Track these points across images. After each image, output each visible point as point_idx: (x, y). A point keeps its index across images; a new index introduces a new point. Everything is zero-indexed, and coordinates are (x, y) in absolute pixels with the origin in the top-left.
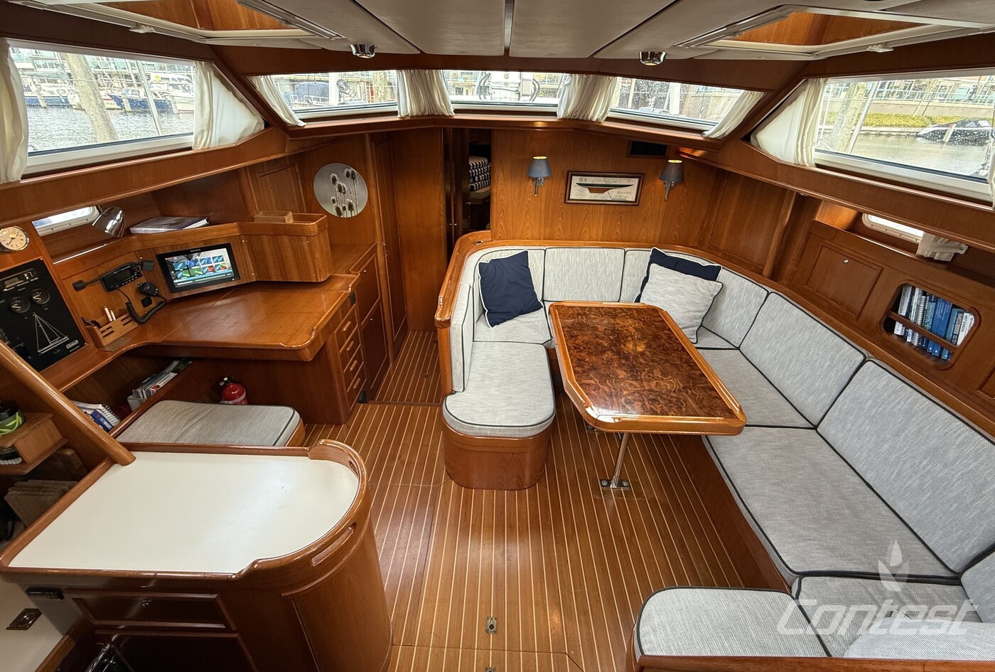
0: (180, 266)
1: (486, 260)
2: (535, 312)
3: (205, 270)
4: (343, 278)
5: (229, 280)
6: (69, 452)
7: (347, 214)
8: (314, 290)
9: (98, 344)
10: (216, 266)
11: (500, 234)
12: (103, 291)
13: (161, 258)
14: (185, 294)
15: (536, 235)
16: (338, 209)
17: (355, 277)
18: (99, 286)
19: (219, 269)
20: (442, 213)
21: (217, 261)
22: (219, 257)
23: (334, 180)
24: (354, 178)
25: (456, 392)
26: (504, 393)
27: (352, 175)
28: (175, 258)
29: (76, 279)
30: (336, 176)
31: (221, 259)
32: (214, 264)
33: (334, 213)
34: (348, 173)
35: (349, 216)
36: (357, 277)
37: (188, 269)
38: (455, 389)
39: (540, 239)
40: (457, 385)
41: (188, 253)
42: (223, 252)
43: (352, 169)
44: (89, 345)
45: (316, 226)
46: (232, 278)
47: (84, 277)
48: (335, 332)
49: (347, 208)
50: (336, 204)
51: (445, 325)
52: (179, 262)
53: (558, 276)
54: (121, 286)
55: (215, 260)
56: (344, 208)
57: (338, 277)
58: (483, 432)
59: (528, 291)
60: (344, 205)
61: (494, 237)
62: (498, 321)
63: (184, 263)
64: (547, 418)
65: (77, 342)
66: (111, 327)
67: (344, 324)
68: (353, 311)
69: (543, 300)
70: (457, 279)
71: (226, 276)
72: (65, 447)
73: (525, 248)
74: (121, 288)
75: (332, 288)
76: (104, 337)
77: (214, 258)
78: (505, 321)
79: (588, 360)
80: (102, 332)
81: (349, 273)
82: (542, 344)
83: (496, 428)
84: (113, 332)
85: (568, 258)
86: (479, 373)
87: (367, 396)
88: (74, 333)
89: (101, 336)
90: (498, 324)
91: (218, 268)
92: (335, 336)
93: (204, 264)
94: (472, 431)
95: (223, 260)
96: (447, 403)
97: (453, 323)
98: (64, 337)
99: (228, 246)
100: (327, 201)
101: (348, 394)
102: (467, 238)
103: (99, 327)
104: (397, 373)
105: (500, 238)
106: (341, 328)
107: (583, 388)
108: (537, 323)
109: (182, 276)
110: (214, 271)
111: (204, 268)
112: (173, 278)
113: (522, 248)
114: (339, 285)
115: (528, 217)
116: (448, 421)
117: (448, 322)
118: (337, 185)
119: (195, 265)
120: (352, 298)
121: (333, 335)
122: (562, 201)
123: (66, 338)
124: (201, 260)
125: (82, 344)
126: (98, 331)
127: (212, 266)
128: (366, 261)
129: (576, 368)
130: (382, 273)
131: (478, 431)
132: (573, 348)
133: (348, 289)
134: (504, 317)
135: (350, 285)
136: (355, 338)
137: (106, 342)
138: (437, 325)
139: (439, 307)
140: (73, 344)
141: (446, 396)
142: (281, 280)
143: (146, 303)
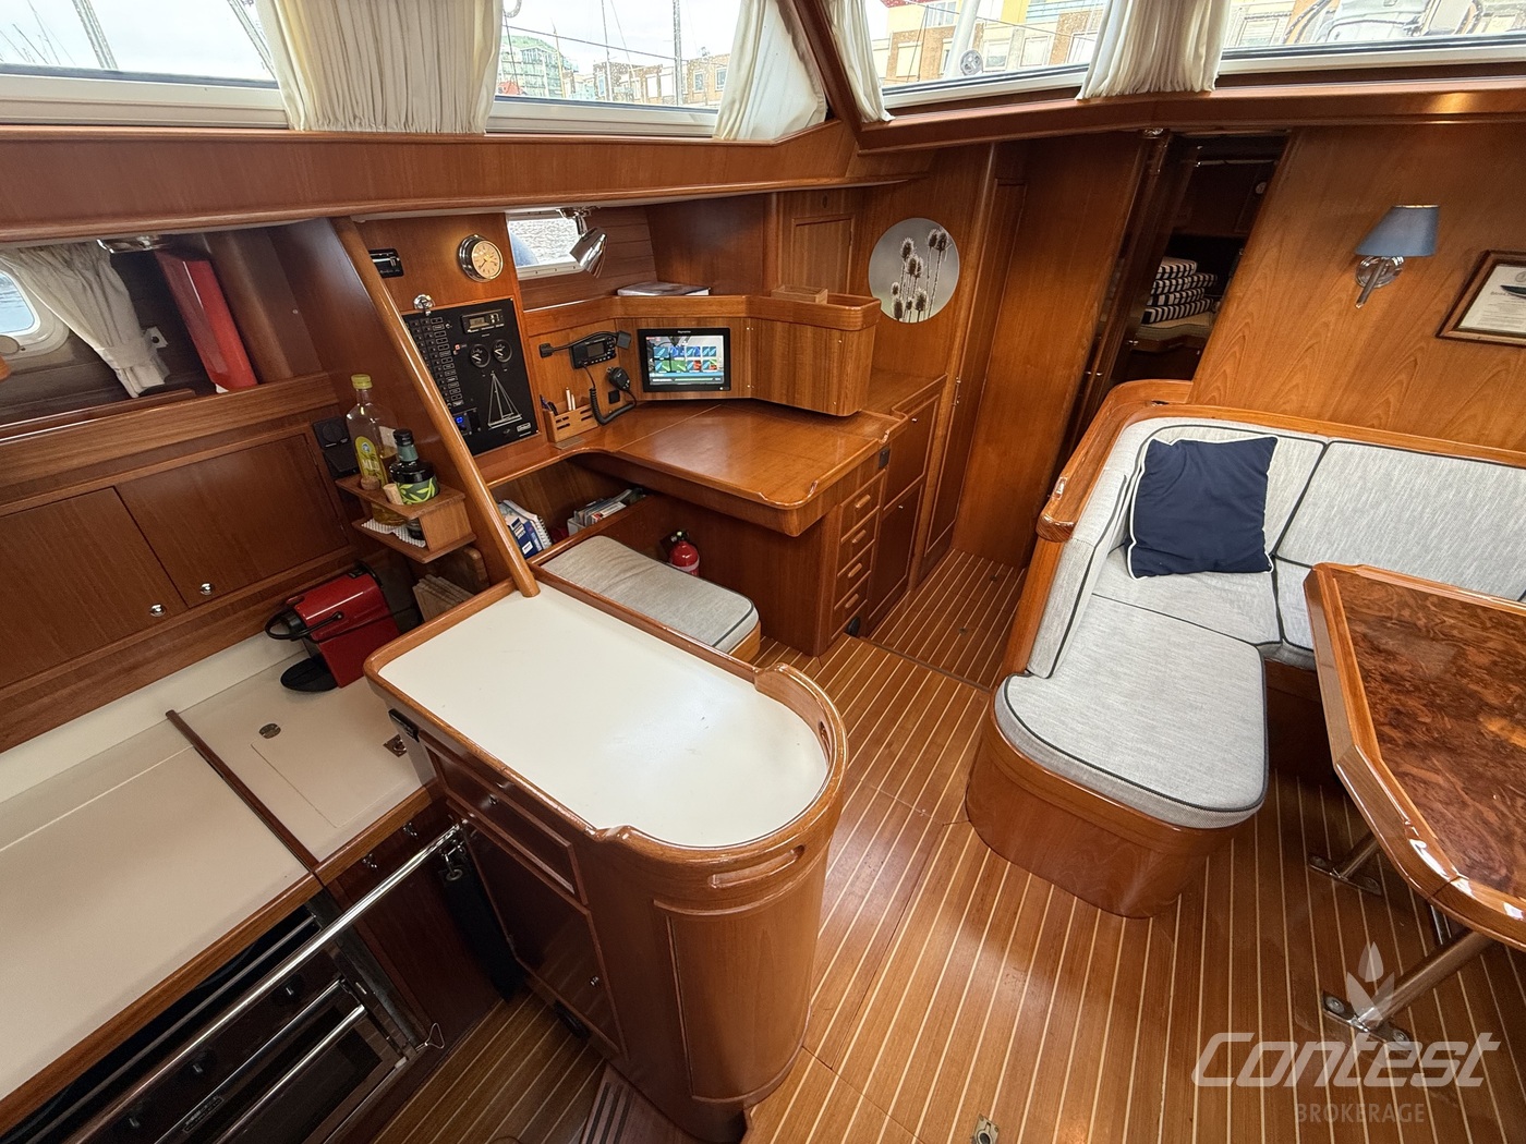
0: (661, 352)
1: (1168, 438)
2: (1248, 575)
3: (690, 366)
4: (878, 419)
5: (715, 387)
6: (475, 555)
7: (911, 317)
8: (829, 429)
9: (551, 438)
10: (705, 362)
11: (1215, 394)
12: (569, 366)
13: (643, 334)
14: (660, 397)
15: (1312, 405)
16: (898, 306)
17: (898, 421)
18: (566, 358)
19: (707, 368)
20: (1084, 340)
21: (707, 355)
22: (712, 348)
23: (907, 250)
24: (941, 249)
25: (1031, 674)
26: (1140, 713)
27: (940, 242)
28: (658, 339)
29: (544, 340)
30: (912, 243)
31: (713, 352)
32: (702, 359)
33: (889, 310)
34: (934, 237)
35: (914, 320)
36: (901, 421)
37: (669, 359)
38: (1033, 668)
39: (1319, 417)
40: (1038, 664)
41: (674, 334)
42: (717, 341)
43: (944, 231)
44: (541, 433)
45: (860, 315)
46: (721, 385)
47: (553, 341)
48: (842, 505)
49: (914, 305)
50: (897, 296)
51: (1060, 535)
52: (661, 344)
53: (1341, 511)
54: (590, 364)
55: (706, 352)
56: (909, 305)
57: (871, 417)
58: (1073, 772)
59: (1249, 525)
60: (910, 299)
61: (1196, 398)
62: (1152, 568)
63: (667, 348)
64: (1240, 804)
65: (529, 426)
66: (567, 418)
67: (860, 497)
68: (878, 480)
69: (1274, 556)
70: (1100, 460)
71: (714, 380)
72: (472, 545)
73: (1271, 432)
74: (590, 368)
75: (859, 431)
76: (559, 428)
77: (704, 348)
78: (1169, 572)
79: (1428, 720)
80: (558, 421)
81: (891, 413)
82: (1255, 645)
83: (1105, 775)
84: (568, 425)
85: (1388, 475)
86: (1089, 656)
87: (860, 628)
88: (529, 416)
89: (555, 426)
90: (1152, 574)
91: (706, 366)
92: (842, 511)
93: (691, 356)
94: (1047, 760)
95: (714, 355)
96: (1010, 687)
97: (1077, 535)
98: (516, 414)
99: (725, 333)
100: (883, 288)
101: (835, 613)
102: (1132, 388)
103: (556, 414)
104: (915, 610)
105: (1212, 401)
106: (853, 501)
107: (1404, 785)
108: (1248, 597)
109: (661, 369)
110: (700, 369)
111: (690, 362)
112: (650, 369)
113: (1263, 429)
114: (870, 429)
115: (1307, 361)
116: (1001, 721)
117: (1068, 531)
118: (909, 260)
119: (679, 356)
120: (884, 456)
121: (839, 507)
122: (1430, 330)
123: (519, 417)
124: (689, 349)
125: (533, 430)
126: (554, 419)
127: (699, 362)
128: (922, 402)
129: (1386, 729)
130: (940, 432)
131: (1062, 766)
132: (1379, 678)
133: (882, 438)
134: (1171, 564)
135: (888, 432)
136: (869, 526)
137: (560, 435)
138: (1040, 531)
139: (1053, 498)
140: (525, 428)
141: (1010, 673)
142: (784, 403)
143: (613, 398)
